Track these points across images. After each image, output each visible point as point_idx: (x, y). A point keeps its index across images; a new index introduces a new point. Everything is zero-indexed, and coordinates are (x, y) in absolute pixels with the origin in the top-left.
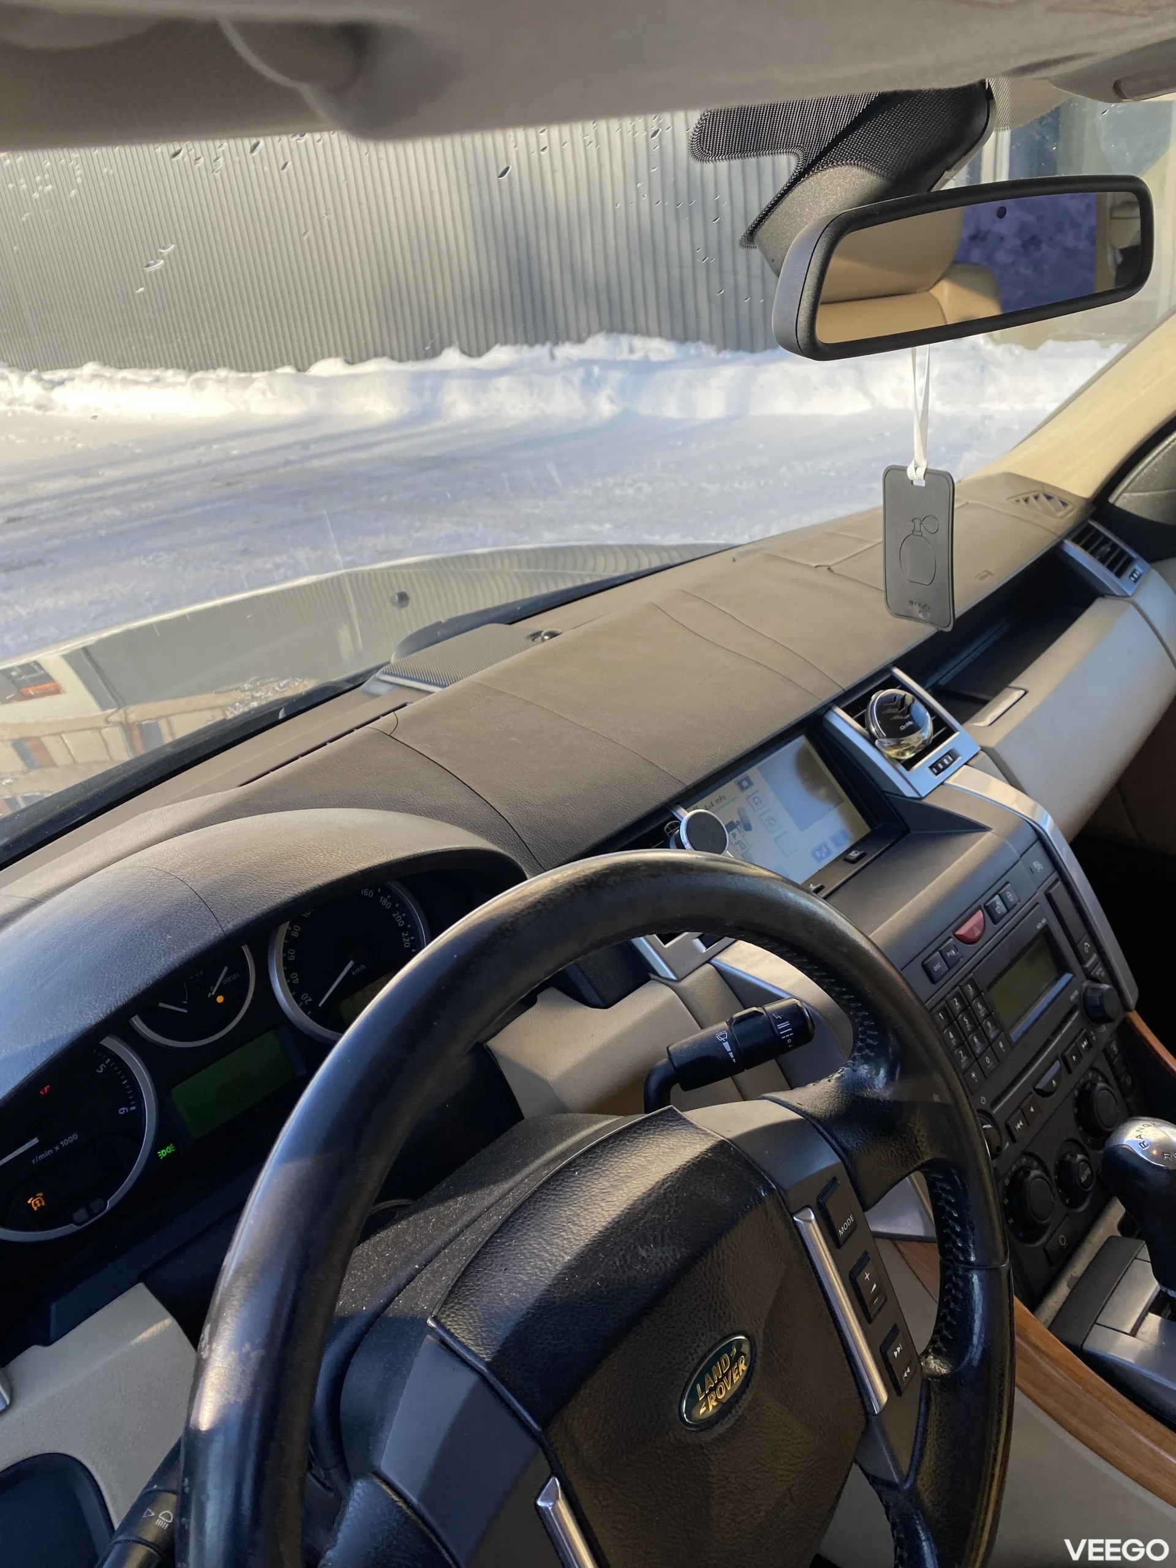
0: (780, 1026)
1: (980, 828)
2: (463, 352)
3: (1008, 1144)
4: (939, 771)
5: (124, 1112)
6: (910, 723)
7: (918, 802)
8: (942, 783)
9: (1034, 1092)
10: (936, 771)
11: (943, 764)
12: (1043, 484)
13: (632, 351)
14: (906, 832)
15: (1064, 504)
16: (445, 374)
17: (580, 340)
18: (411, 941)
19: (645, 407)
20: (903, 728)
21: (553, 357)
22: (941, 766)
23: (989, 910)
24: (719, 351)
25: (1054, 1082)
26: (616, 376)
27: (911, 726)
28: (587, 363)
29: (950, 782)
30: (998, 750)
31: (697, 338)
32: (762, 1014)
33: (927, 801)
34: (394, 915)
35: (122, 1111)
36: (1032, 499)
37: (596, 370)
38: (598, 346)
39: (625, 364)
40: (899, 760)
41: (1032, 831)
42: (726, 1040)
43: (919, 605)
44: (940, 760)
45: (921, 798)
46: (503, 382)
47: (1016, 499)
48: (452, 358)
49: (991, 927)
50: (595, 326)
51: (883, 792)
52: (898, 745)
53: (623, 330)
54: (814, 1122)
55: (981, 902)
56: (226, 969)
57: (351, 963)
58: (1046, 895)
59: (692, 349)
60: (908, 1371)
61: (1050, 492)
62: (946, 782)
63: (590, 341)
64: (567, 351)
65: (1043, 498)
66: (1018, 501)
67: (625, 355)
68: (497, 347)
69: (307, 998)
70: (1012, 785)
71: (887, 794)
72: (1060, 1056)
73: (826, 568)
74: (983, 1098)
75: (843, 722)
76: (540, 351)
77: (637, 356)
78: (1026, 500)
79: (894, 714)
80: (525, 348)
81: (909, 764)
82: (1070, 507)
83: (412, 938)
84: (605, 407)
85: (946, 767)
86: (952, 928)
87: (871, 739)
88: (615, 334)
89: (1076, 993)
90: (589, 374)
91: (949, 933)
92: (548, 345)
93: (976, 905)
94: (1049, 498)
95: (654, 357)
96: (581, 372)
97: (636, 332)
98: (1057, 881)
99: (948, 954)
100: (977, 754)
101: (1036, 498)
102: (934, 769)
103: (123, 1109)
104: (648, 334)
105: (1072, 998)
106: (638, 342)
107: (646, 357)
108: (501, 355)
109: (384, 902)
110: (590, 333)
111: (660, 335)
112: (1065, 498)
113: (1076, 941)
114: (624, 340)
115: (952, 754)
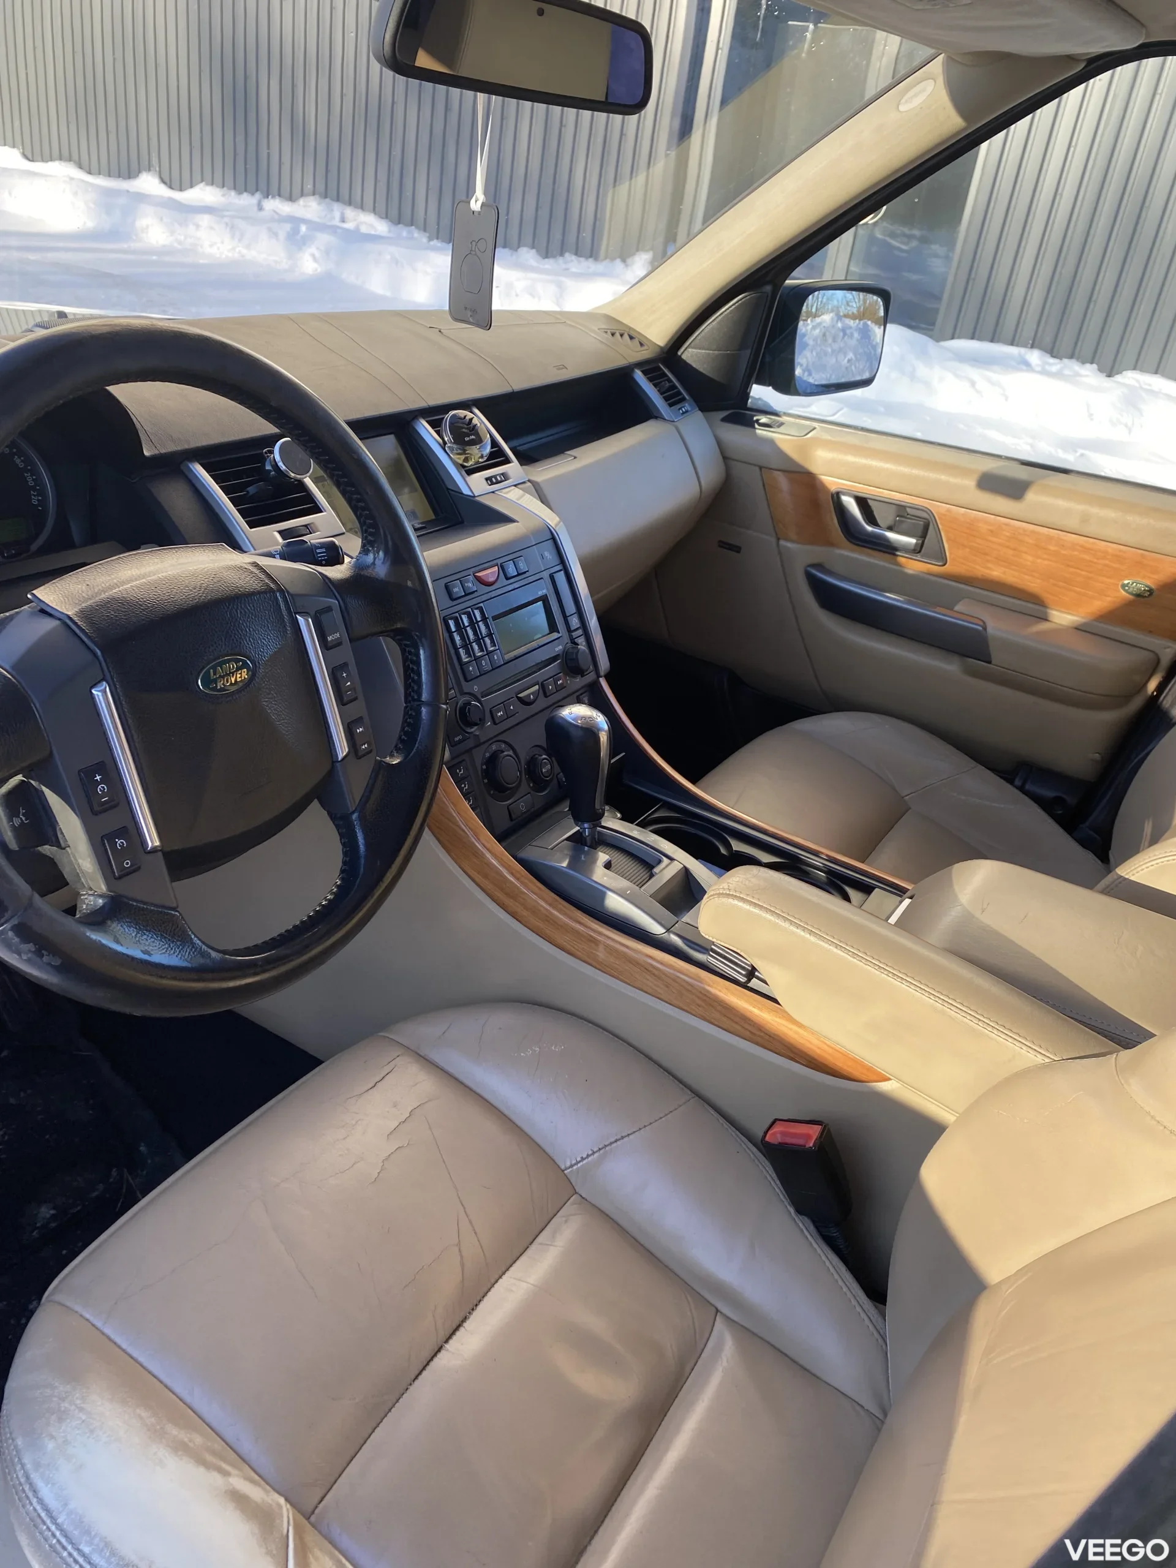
0: (318, 551)
1: (510, 520)
2: (163, 181)
3: (489, 723)
4: (493, 483)
6: (473, 437)
7: (472, 499)
8: (493, 492)
9: (515, 698)
10: (490, 483)
11: (496, 479)
12: (630, 328)
13: (343, 220)
14: (462, 522)
15: (641, 344)
16: (141, 198)
17: (291, 198)
19: (349, 275)
20: (467, 439)
21: (260, 208)
22: (494, 480)
23: (502, 568)
24: (430, 239)
25: (532, 697)
26: (324, 238)
27: (473, 439)
28: (295, 221)
29: (502, 493)
30: (542, 485)
31: (412, 223)
32: (307, 542)
33: (478, 499)
36: (618, 335)
37: (303, 228)
38: (310, 208)
39: (333, 229)
40: (464, 467)
41: (550, 534)
42: (278, 554)
43: (471, 311)
44: (495, 477)
45: (474, 497)
46: (205, 220)
47: (606, 330)
48: (148, 183)
49: (503, 581)
50: (309, 187)
51: (448, 489)
52: (464, 452)
53: (338, 199)
54: (327, 581)
55: (499, 562)
58: (550, 576)
59: (404, 231)
60: (366, 746)
61: (633, 334)
62: (496, 492)
63: (302, 201)
64: (275, 205)
65: (626, 337)
66: (606, 332)
67: (337, 222)
68: (202, 185)
70: (542, 502)
71: (451, 492)
72: (540, 683)
73: (438, 330)
74: (475, 687)
75: (425, 429)
76: (247, 201)
77: (350, 225)
78: (613, 334)
79: (463, 428)
80: (233, 193)
81: (470, 472)
82: (646, 347)
84: (309, 264)
85: (498, 482)
86: (473, 570)
87: (443, 446)
88: (328, 200)
89: (561, 647)
90: (295, 231)
91: (471, 572)
92: (258, 195)
93: (495, 562)
94: (631, 338)
95: (364, 229)
96: (288, 227)
97: (350, 203)
98: (560, 570)
99: (466, 585)
100: (524, 483)
101: (622, 335)
102: (489, 481)
104: (362, 207)
105: (557, 649)
106: (350, 212)
107: (357, 229)
108: (203, 194)
110: (302, 194)
111: (374, 211)
112: (644, 341)
113: (568, 614)
114: (337, 209)
115: (505, 477)
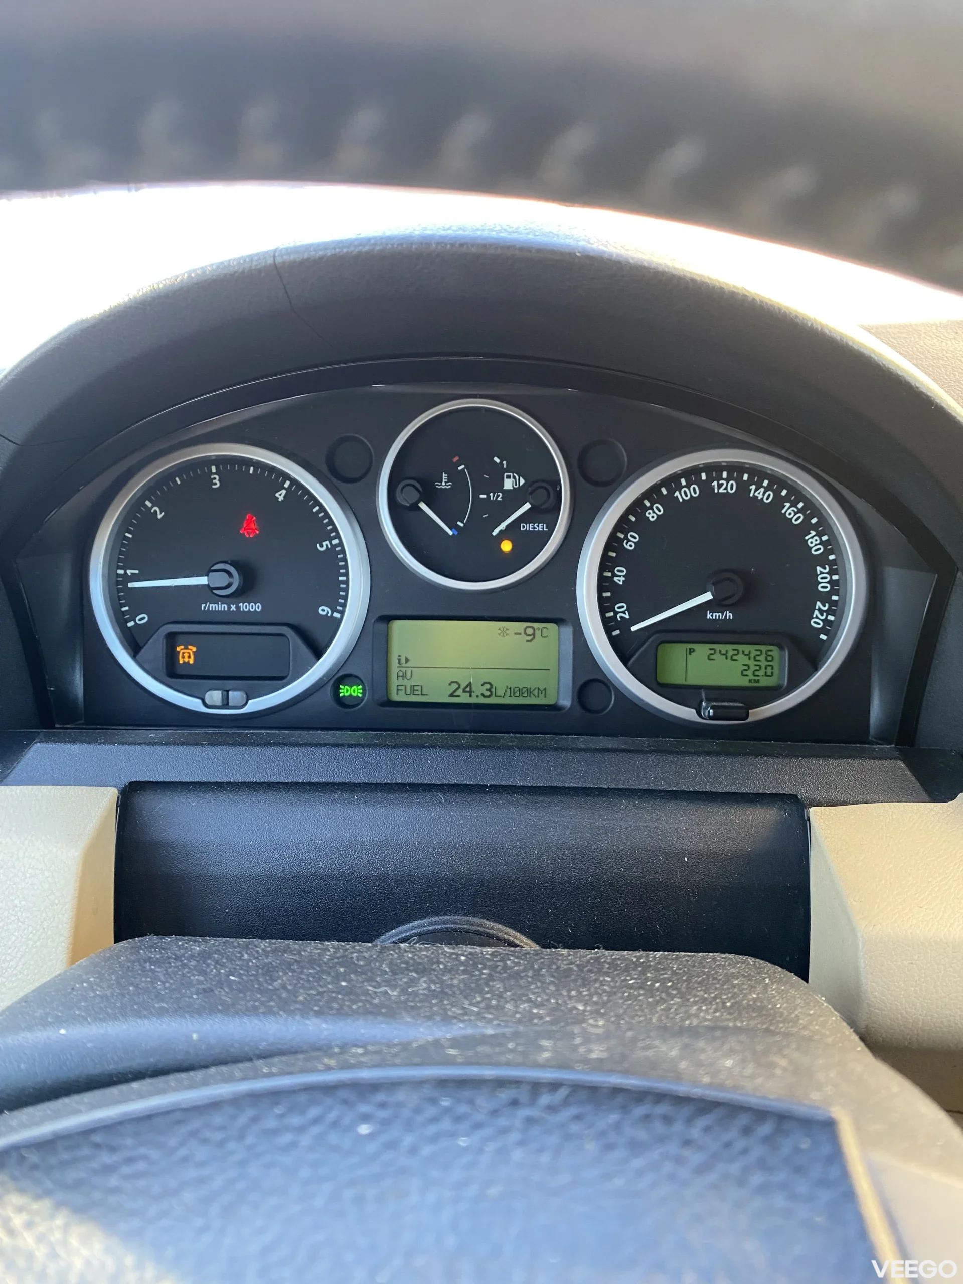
5: (324, 613)
18: (825, 621)
34: (819, 569)
35: (323, 610)
56: (527, 506)
57: (708, 597)
69: (622, 611)
83: (831, 618)
103: (326, 609)
109: (813, 541)
